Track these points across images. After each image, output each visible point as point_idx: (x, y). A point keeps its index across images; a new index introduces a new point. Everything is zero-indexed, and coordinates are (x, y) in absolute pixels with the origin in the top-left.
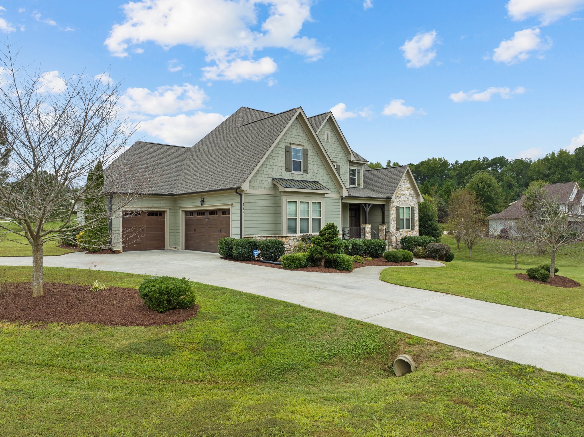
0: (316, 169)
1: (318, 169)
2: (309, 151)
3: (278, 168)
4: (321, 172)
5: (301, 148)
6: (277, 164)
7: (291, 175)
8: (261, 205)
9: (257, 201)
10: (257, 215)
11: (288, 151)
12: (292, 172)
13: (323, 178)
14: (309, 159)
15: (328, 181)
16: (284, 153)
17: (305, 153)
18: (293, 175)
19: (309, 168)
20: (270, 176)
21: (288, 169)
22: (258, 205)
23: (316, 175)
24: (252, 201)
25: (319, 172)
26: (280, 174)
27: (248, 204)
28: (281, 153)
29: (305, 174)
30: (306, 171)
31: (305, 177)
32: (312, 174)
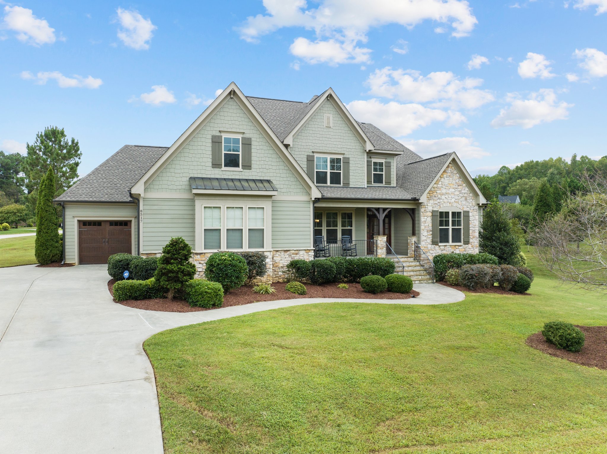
0: (266, 163)
1: (269, 163)
2: (253, 139)
3: (199, 163)
4: (274, 168)
5: (240, 137)
6: (197, 160)
7: (221, 173)
8: (169, 212)
9: (164, 207)
10: (164, 225)
11: (216, 141)
12: (222, 169)
13: (279, 175)
14: (253, 151)
15: (289, 179)
16: (210, 145)
17: (247, 143)
18: (224, 173)
19: (253, 162)
20: (185, 175)
21: (216, 165)
22: (165, 212)
23: (265, 171)
24: (155, 207)
25: (271, 167)
26: (203, 172)
27: (149, 212)
28: (204, 144)
29: (245, 171)
30: (248, 166)
31: (247, 174)
32: (258, 170)
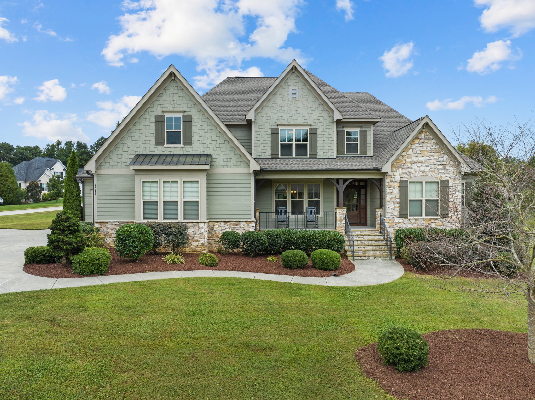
0: (206, 138)
1: (210, 138)
2: (193, 117)
3: (144, 142)
4: (215, 142)
5: (181, 115)
6: (142, 138)
7: (163, 149)
8: (119, 186)
9: (114, 182)
10: (114, 198)
11: (159, 121)
12: (165, 146)
13: (218, 149)
15: (229, 153)
16: (154, 124)
17: (188, 121)
18: (167, 149)
19: (193, 138)
20: (131, 153)
21: (159, 142)
22: (115, 186)
23: (206, 146)
24: (107, 182)
25: (211, 142)
26: (147, 149)
27: (102, 186)
28: (148, 124)
29: (186, 146)
30: (188, 142)
31: (188, 150)
32: (198, 146)
